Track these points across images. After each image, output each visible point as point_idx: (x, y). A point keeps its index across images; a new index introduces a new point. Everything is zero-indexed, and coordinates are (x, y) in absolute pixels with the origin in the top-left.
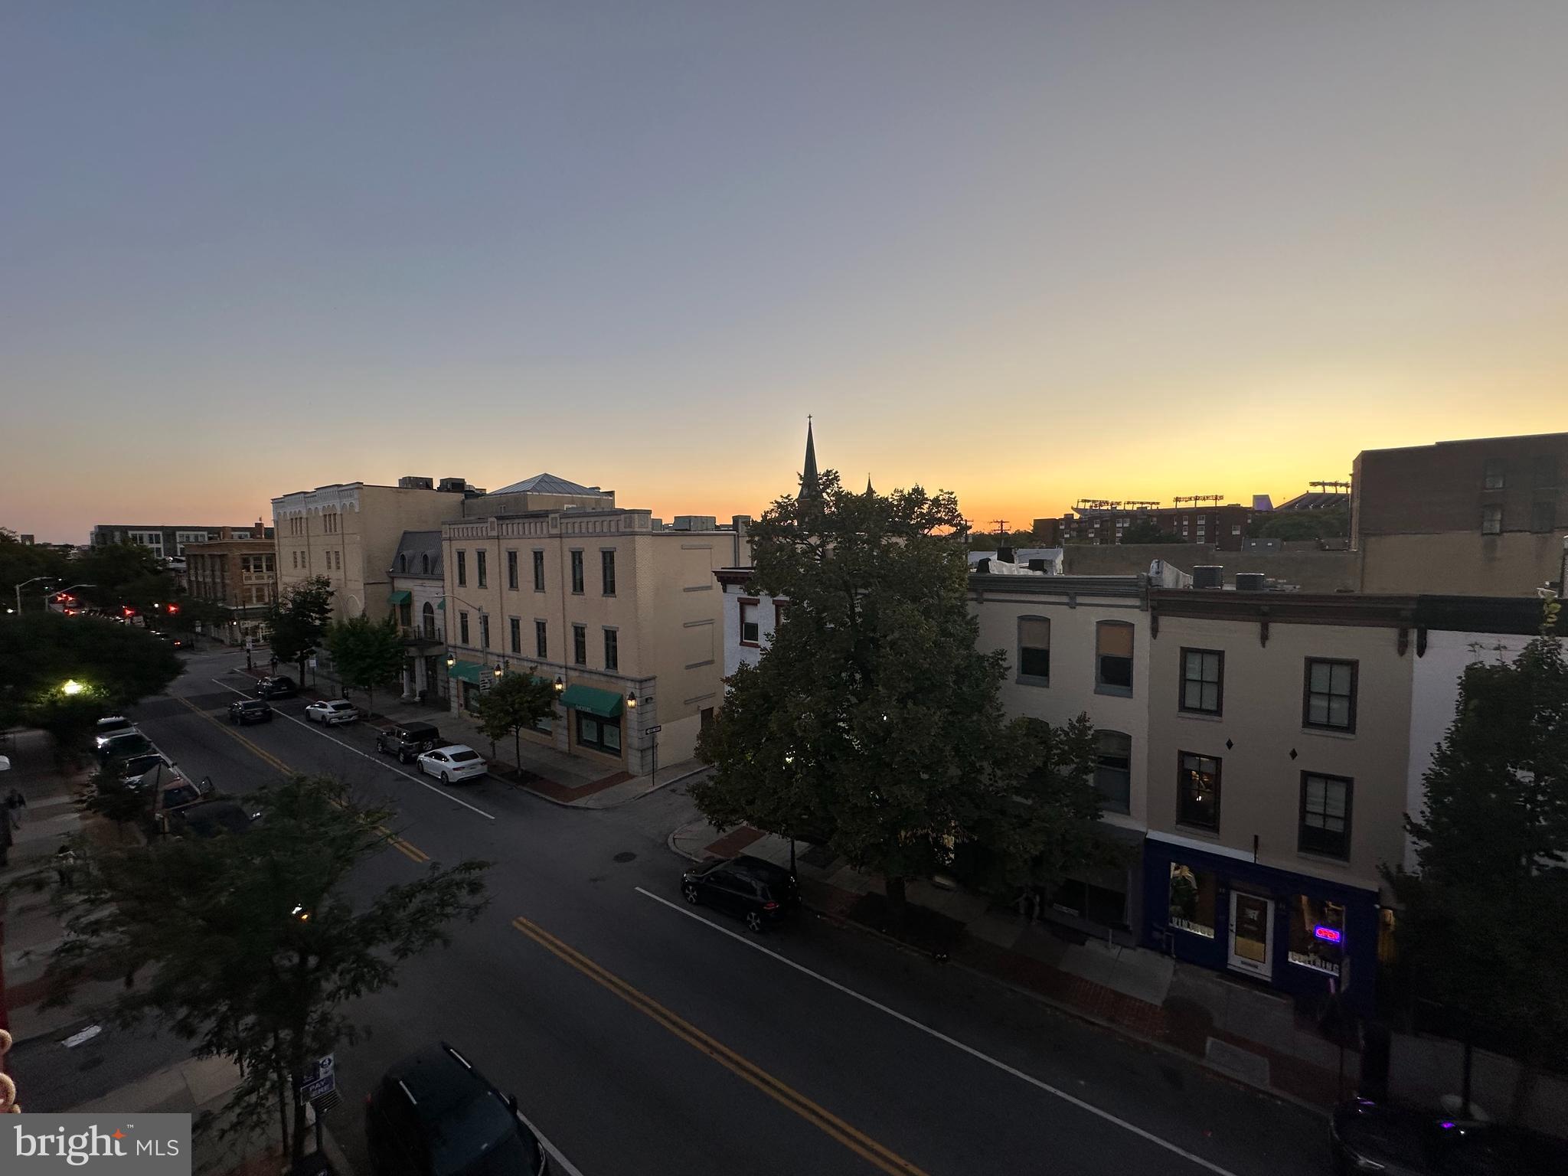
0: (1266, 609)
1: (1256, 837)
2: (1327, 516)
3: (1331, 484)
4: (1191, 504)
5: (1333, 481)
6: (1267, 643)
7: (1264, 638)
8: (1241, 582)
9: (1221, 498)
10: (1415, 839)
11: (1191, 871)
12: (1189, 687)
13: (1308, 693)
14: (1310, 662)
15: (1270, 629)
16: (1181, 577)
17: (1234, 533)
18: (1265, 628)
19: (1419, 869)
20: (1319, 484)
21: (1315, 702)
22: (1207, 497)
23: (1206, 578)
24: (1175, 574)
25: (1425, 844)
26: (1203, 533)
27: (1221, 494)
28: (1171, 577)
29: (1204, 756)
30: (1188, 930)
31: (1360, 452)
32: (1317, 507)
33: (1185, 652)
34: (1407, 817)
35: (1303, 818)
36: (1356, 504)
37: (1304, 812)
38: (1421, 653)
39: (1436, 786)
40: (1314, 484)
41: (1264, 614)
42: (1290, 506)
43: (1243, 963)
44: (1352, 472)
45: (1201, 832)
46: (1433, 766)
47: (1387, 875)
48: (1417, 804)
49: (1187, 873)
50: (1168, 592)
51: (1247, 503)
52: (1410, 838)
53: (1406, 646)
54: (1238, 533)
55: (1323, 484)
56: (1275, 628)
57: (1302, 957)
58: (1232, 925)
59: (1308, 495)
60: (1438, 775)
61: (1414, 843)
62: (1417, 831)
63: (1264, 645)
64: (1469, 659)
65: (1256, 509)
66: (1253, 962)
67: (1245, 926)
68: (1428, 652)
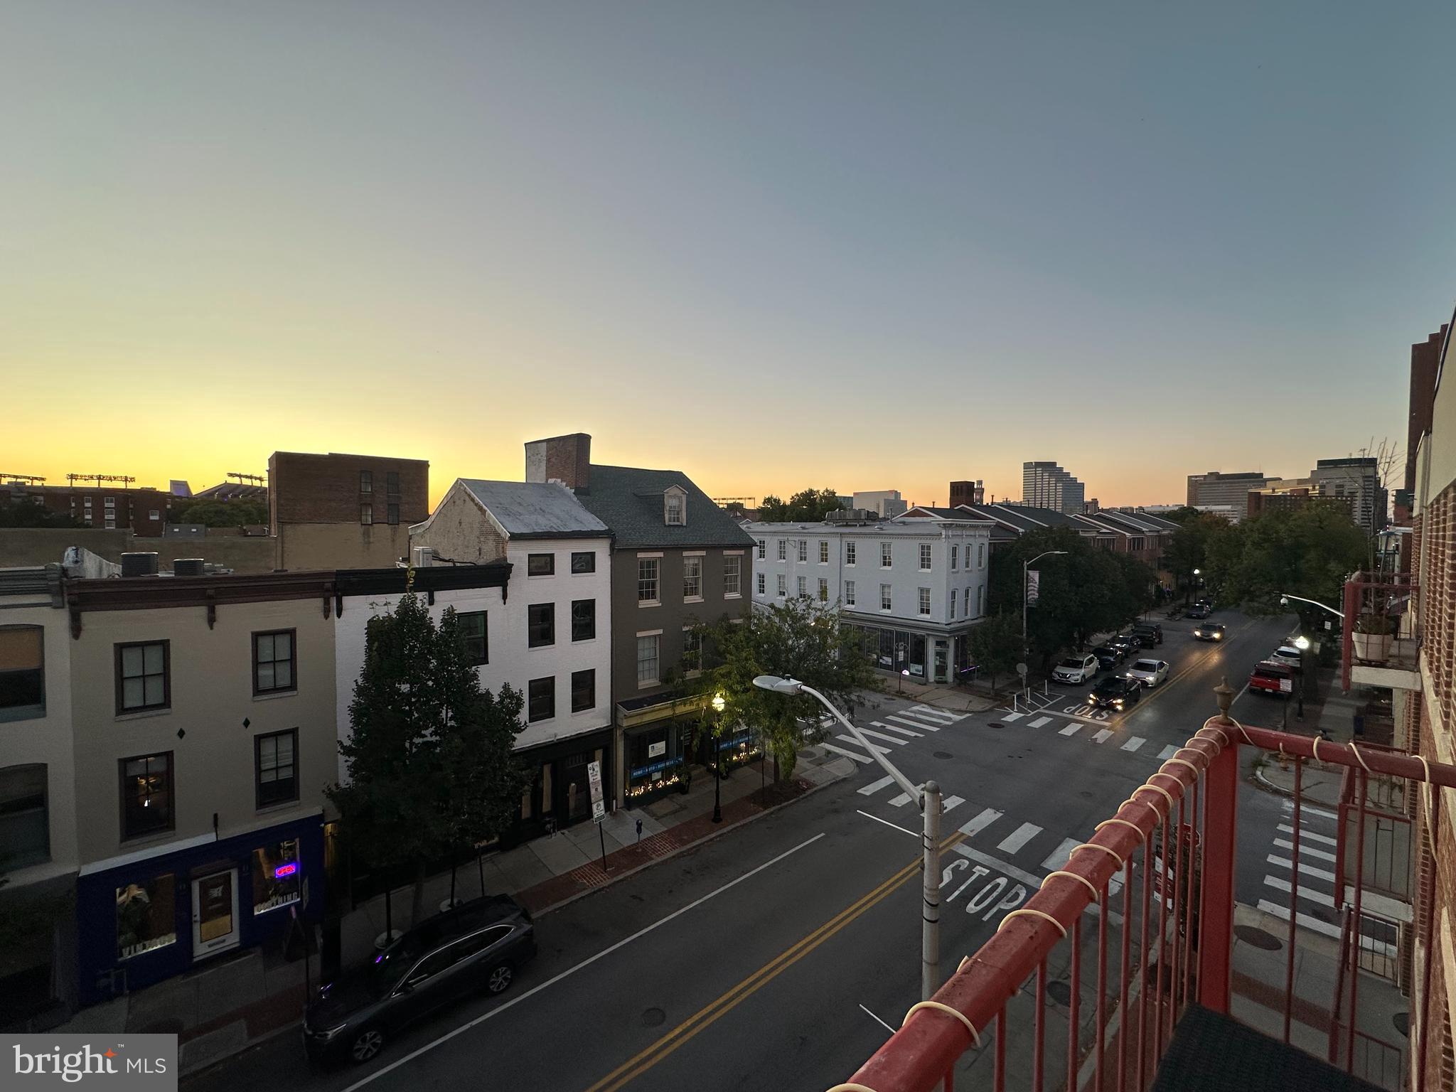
0: (210, 592)
1: (216, 815)
2: (247, 505)
3: (247, 477)
4: (94, 484)
5: (249, 474)
6: (215, 624)
7: (211, 620)
8: (179, 567)
9: (133, 480)
10: (347, 758)
11: (139, 887)
12: (128, 686)
13: (256, 664)
14: (256, 636)
15: (216, 610)
16: (104, 566)
17: (152, 518)
18: (212, 611)
19: (350, 780)
20: (237, 475)
21: (262, 672)
22: (115, 478)
23: (135, 566)
24: (98, 563)
25: (353, 759)
26: (113, 517)
27: (133, 477)
28: (94, 566)
29: (150, 756)
30: (145, 951)
31: (274, 452)
32: (236, 496)
33: (120, 648)
34: (341, 743)
35: (258, 778)
36: (273, 496)
37: (259, 771)
38: (339, 616)
39: (358, 713)
40: (231, 475)
41: (210, 597)
42: (210, 494)
43: (210, 946)
44: (268, 469)
45: (155, 837)
46: (355, 698)
47: (331, 795)
48: (345, 729)
49: (135, 891)
50: (93, 584)
51: (165, 488)
52: (341, 758)
53: (330, 611)
54: (156, 518)
55: (240, 476)
56: (221, 610)
57: (266, 904)
58: (195, 916)
59: (226, 485)
60: (357, 703)
61: (346, 761)
62: (348, 751)
63: (212, 628)
64: (370, 615)
65: (175, 494)
66: (220, 939)
67: (210, 908)
68: (344, 613)
